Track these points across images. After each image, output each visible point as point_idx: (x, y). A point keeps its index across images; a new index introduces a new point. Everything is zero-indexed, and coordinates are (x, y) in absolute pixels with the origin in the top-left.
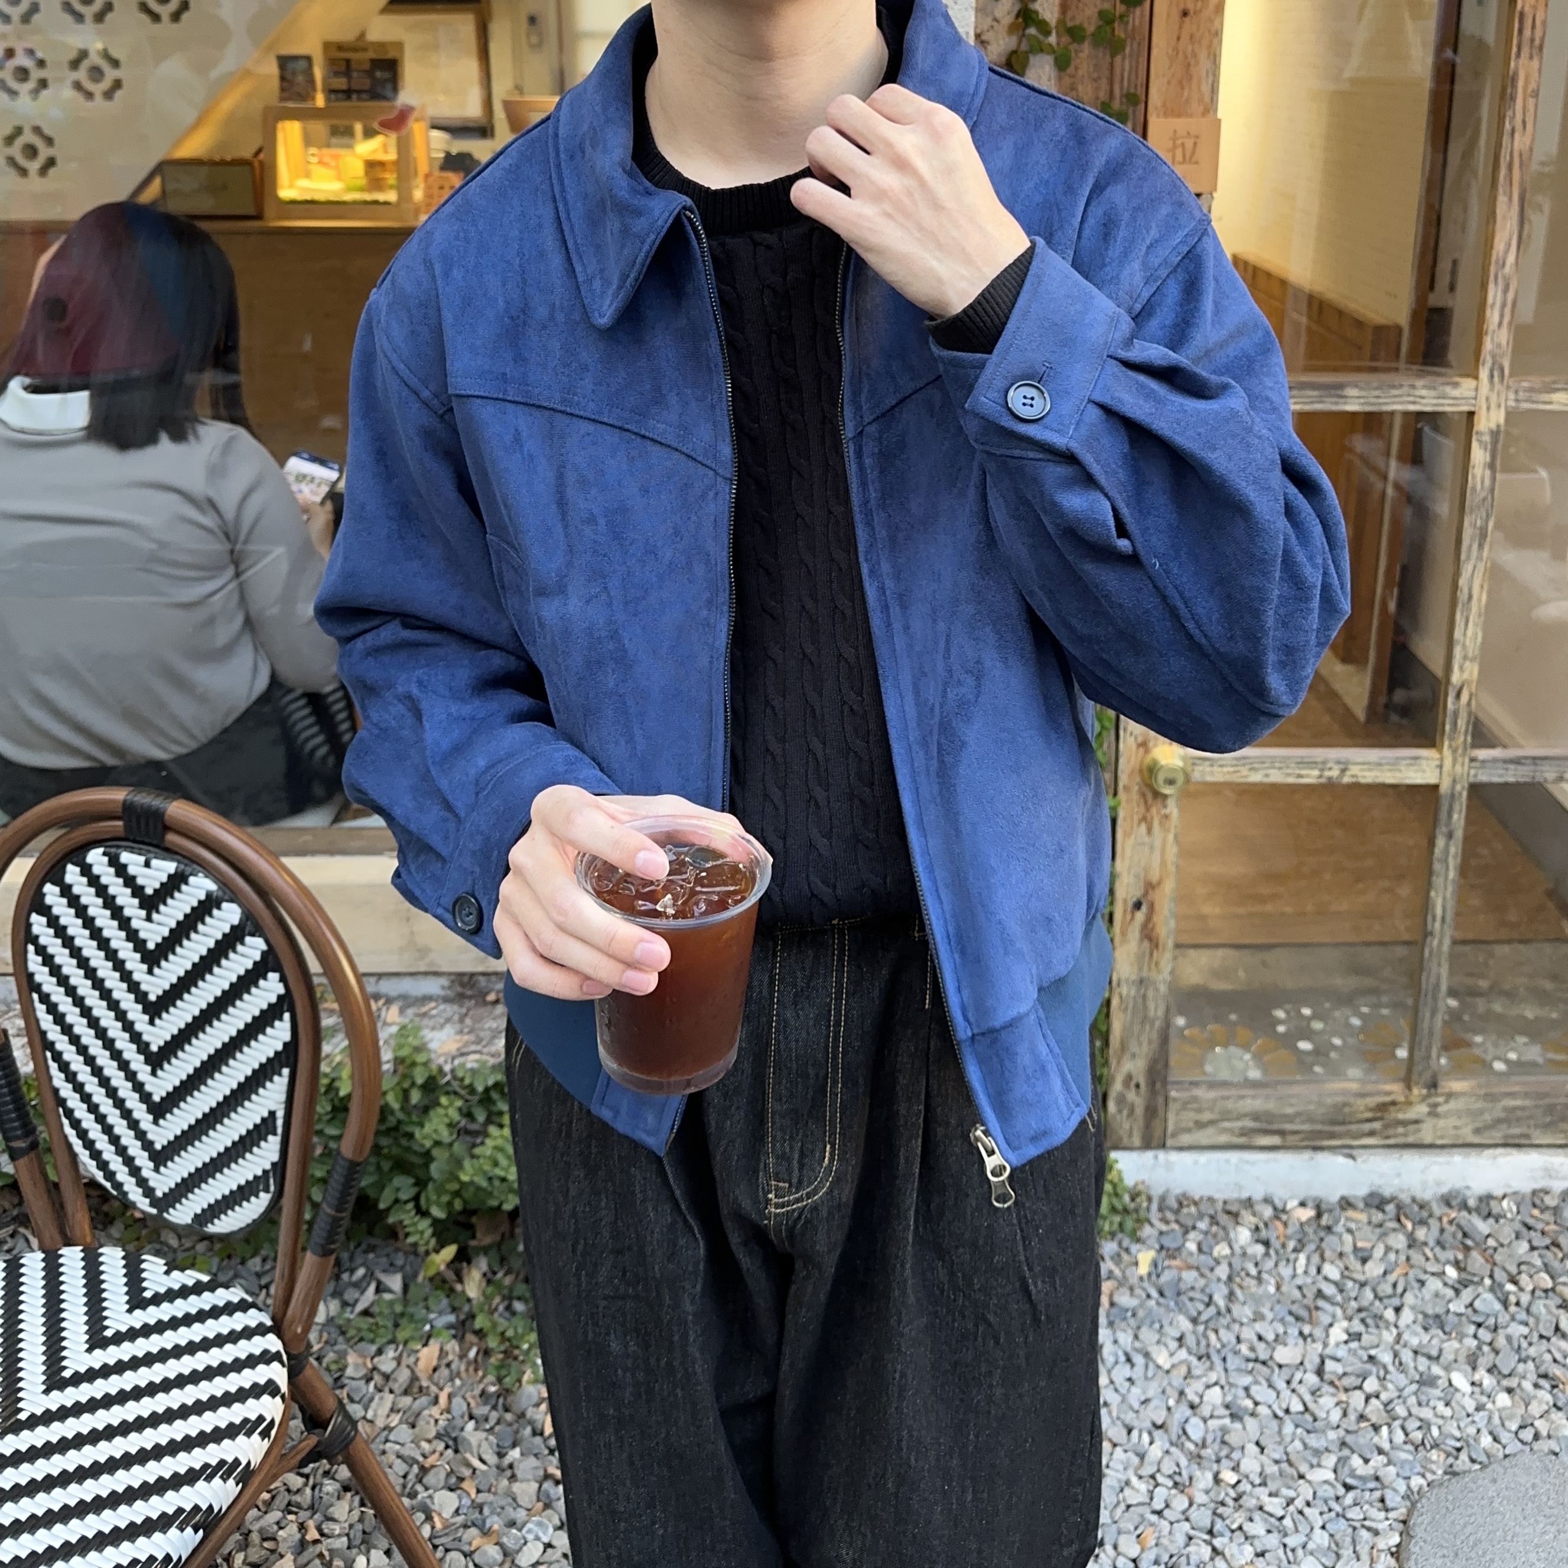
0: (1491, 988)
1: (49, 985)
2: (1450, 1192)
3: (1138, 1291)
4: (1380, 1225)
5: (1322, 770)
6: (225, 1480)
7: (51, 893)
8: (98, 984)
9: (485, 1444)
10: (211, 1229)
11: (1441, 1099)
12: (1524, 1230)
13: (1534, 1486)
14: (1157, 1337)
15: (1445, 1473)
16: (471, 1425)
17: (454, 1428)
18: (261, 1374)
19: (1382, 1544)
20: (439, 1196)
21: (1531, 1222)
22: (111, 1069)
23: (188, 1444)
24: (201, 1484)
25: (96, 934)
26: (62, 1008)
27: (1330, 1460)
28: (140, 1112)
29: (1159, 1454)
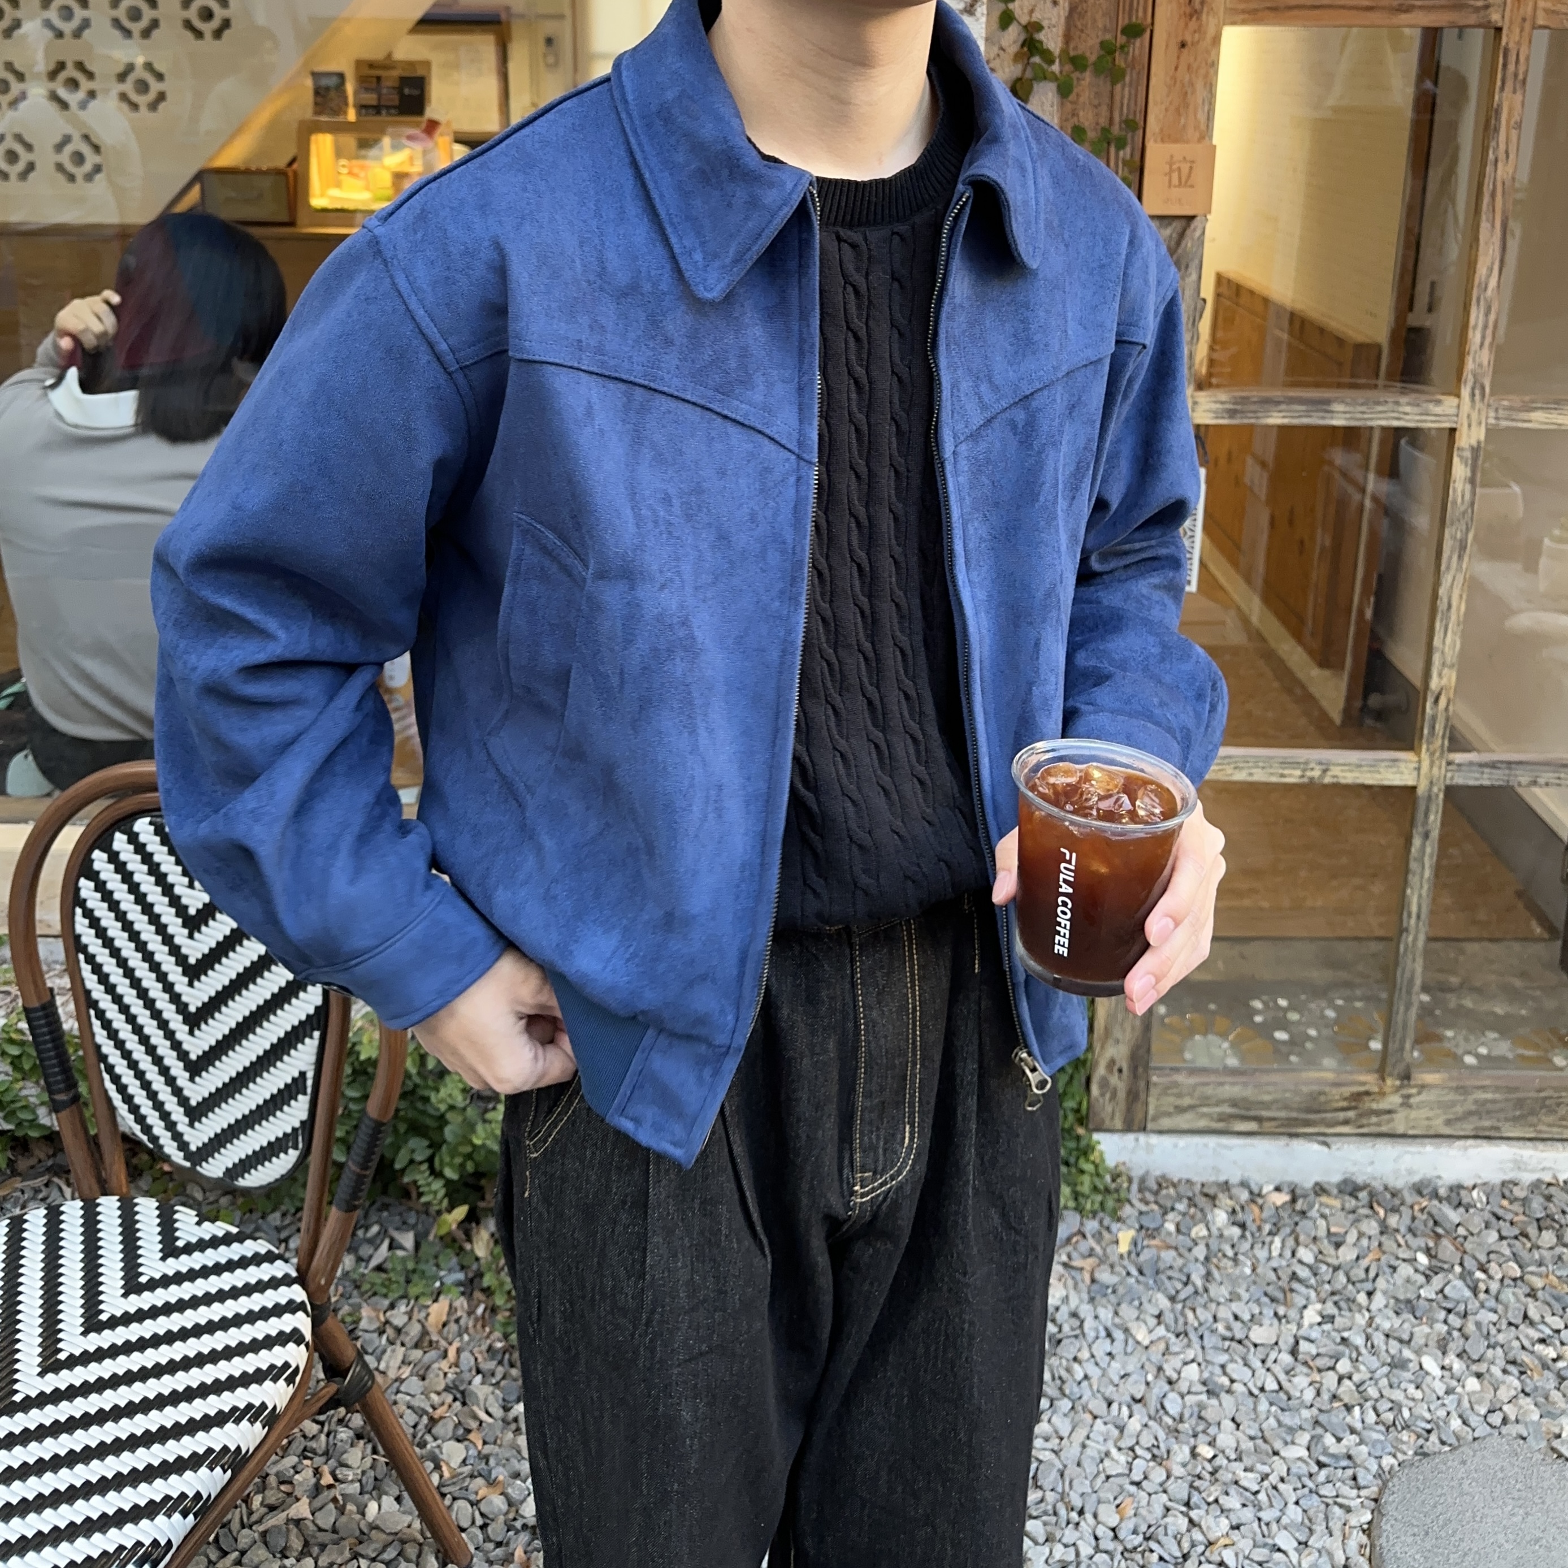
0: (1461, 985)
1: (95, 946)
2: (1421, 1182)
3: (1118, 1269)
4: (1354, 1212)
5: (1304, 770)
6: (252, 1423)
7: (99, 859)
8: (141, 947)
9: (491, 1398)
10: (241, 1183)
11: (1414, 1091)
12: (1494, 1220)
13: (1502, 1469)
14: (1136, 1313)
15: (1416, 1454)
16: (478, 1379)
17: (462, 1381)
18: (287, 1323)
19: (1354, 1521)
20: (452, 1157)
21: (1500, 1212)
22: (150, 1028)
23: (218, 1387)
24: (230, 1426)
25: (140, 899)
26: (106, 969)
27: (1304, 1438)
28: (177, 1069)
29: (1138, 1427)
